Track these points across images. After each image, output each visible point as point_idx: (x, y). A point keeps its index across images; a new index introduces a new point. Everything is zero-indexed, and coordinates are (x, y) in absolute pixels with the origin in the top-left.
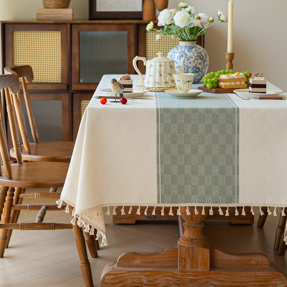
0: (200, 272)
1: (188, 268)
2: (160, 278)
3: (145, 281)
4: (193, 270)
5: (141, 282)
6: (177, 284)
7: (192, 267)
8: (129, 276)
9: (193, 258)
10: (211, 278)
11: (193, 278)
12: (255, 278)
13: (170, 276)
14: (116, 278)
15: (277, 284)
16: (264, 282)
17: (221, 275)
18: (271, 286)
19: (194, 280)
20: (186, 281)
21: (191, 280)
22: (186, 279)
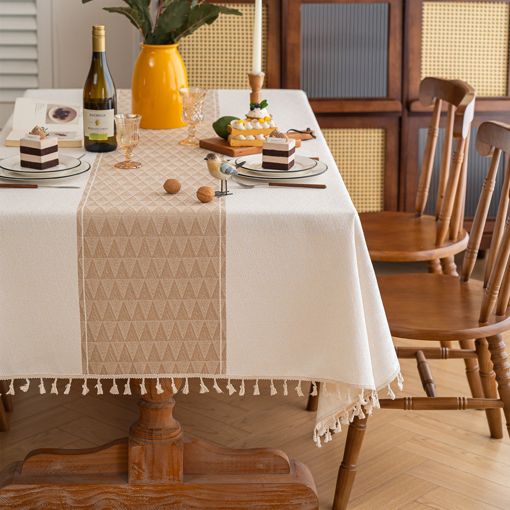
0: (165, 486)
1: (145, 478)
2: (95, 495)
3: (69, 502)
4: (153, 482)
5: (63, 502)
6: (125, 506)
7: (152, 477)
8: (41, 492)
9: (153, 461)
10: (186, 496)
11: (154, 496)
12: (261, 494)
13: (113, 493)
14: (18, 496)
15: (301, 504)
16: (278, 501)
17: (202, 491)
18: (290, 508)
19: (156, 499)
20: (143, 501)
21: (151, 498)
22: (142, 497)
